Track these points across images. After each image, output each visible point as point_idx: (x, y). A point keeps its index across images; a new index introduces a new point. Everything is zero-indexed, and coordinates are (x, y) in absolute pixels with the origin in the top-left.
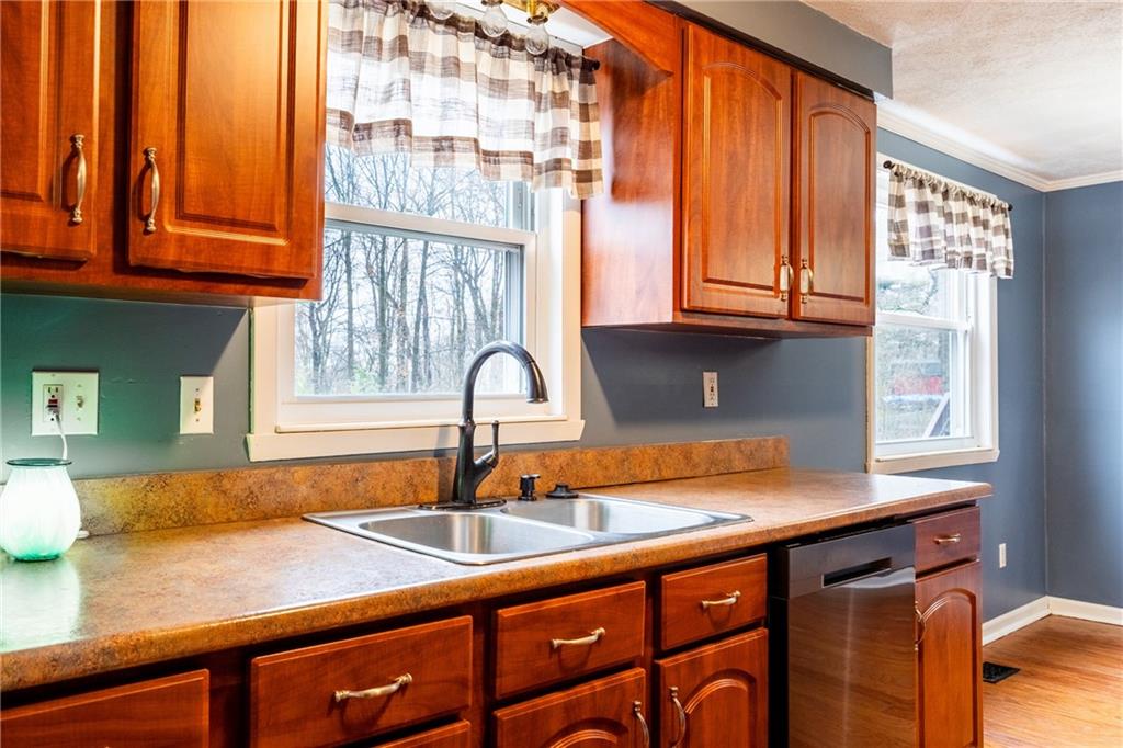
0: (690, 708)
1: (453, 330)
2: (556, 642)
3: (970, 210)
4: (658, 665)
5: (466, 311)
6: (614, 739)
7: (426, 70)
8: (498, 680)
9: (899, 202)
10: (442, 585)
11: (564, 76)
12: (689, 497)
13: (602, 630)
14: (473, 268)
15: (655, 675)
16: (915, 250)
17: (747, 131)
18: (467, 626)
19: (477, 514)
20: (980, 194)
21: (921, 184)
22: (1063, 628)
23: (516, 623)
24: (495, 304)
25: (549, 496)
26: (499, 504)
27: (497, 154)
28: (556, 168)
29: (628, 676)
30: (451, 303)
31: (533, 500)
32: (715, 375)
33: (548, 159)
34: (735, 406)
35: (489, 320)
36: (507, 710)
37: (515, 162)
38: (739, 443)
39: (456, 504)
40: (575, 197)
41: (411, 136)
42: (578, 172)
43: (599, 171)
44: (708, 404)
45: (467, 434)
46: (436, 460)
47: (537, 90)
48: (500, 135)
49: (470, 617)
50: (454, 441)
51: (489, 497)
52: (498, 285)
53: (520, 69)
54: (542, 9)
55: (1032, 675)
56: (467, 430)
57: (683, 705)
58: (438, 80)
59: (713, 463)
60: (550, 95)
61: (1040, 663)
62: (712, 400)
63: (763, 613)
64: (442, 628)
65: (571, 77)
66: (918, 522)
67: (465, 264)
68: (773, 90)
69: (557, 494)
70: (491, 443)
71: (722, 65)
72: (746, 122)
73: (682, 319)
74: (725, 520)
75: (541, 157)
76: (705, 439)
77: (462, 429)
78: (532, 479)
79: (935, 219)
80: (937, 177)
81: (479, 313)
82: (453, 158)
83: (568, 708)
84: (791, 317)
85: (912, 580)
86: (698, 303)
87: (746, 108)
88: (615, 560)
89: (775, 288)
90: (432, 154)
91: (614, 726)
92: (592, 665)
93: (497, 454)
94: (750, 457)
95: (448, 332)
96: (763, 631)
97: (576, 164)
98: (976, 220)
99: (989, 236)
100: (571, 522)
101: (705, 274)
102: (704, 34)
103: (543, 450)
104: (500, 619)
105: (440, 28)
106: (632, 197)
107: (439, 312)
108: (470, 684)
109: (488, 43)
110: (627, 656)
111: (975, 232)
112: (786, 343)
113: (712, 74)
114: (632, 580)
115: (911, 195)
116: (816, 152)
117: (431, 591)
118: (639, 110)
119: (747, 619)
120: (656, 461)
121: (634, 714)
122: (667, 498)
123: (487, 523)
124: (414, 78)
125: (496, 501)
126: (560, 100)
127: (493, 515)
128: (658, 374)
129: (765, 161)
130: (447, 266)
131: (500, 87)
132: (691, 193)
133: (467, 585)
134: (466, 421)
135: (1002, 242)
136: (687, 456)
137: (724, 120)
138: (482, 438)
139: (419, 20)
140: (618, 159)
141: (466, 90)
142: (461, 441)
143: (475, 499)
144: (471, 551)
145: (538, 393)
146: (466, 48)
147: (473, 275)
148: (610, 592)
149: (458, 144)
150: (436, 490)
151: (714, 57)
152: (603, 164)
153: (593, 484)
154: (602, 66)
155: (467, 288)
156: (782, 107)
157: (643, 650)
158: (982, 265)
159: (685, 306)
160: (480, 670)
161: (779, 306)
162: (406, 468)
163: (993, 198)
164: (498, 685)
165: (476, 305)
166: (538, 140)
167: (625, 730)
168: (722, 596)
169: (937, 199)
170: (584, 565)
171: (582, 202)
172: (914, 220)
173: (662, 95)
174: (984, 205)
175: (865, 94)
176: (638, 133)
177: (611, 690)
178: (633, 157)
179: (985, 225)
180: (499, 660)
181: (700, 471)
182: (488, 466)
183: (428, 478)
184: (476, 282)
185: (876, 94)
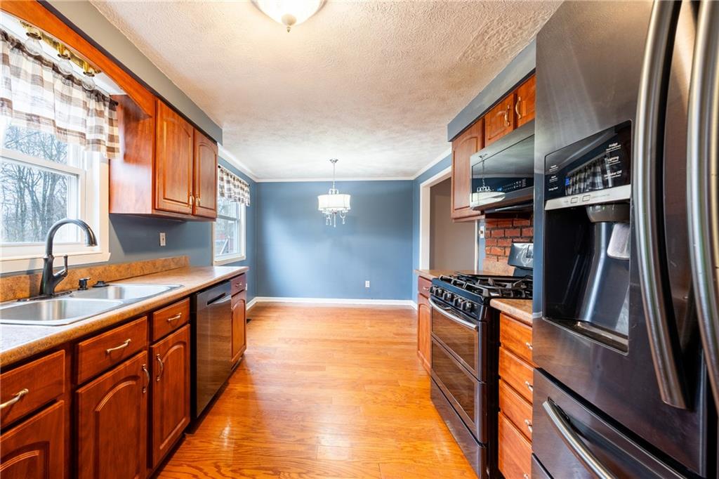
0: (164, 361)
1: (17, 210)
2: (109, 350)
3: (240, 185)
4: (152, 348)
5: (26, 201)
6: (134, 383)
7: (21, 77)
8: (79, 376)
9: (222, 179)
10: (47, 339)
11: (102, 104)
12: (158, 280)
13: (129, 340)
14: (30, 181)
15: (151, 352)
16: (226, 195)
17: (179, 146)
18: (62, 355)
19: (57, 300)
20: (242, 181)
21: (228, 175)
22: (260, 305)
23: (88, 347)
24: (44, 199)
25: (94, 287)
26: (68, 293)
27: (66, 130)
28: (97, 143)
29: (140, 355)
30: (16, 197)
31: (86, 289)
32: (164, 234)
33: (93, 138)
34: (171, 246)
35: (41, 207)
36: (84, 388)
37: (76, 136)
38: (172, 259)
39: (42, 296)
40: (106, 157)
41: (12, 109)
42: (107, 147)
43: (118, 149)
44: (162, 245)
45: (49, 262)
46: (28, 276)
47: (88, 106)
48: (68, 121)
49: (64, 351)
50: (41, 265)
51: (61, 291)
52: (46, 191)
53: (78, 94)
54: (91, 70)
55: (254, 320)
56: (49, 260)
57: (161, 360)
58: (30, 85)
59: (164, 267)
60: (94, 111)
61: (257, 316)
62: (163, 243)
63: (188, 319)
64: (47, 360)
65: (105, 105)
66: (232, 280)
67: (26, 179)
68: (187, 133)
69: (99, 285)
70: (63, 265)
71: (171, 119)
72: (179, 142)
73: (156, 213)
74: (174, 288)
75: (90, 137)
76: (160, 258)
77: (46, 260)
78: (86, 280)
79: (232, 187)
80: (232, 174)
81: (35, 203)
82: (39, 126)
83: (114, 377)
84: (193, 214)
85: (230, 298)
86: (161, 207)
87: (179, 137)
88: (135, 310)
89: (188, 204)
90: (26, 122)
91: (135, 378)
92: (124, 356)
93: (67, 271)
94: (176, 264)
95: (14, 211)
96: (189, 325)
97: (108, 144)
98: (241, 188)
99: (244, 193)
100: (106, 297)
101: (164, 195)
102: (164, 106)
103: (90, 267)
104: (80, 348)
105: (31, 59)
106: (133, 163)
107: (8, 201)
108: (64, 382)
109: (60, 76)
110: (139, 348)
111: (241, 192)
112: (188, 223)
113: (167, 121)
114: (142, 317)
115: (225, 178)
116: (201, 158)
117: (39, 343)
118: (137, 128)
119: (183, 322)
120: (142, 267)
121: (143, 370)
122: (148, 282)
123: (63, 303)
124: (13, 79)
125: (65, 292)
126: (100, 114)
127: (66, 299)
128: (141, 233)
129: (185, 158)
130: (13, 178)
131: (68, 99)
132: (159, 165)
133: (62, 335)
134: (48, 255)
135: (247, 195)
136: (154, 265)
137: (171, 140)
138: (58, 263)
139: (17, 50)
140: (127, 145)
141: (48, 95)
142: (45, 266)
143: (54, 292)
144: (53, 319)
145: (92, 241)
146: (48, 74)
147: (30, 184)
148: (133, 323)
149: (41, 120)
150: (28, 291)
151: (168, 115)
152: (120, 145)
153: (116, 279)
154: (119, 104)
155: (26, 190)
156: (190, 140)
157: (146, 344)
158: (243, 202)
159: (157, 208)
160: (69, 374)
161: (189, 210)
162: (8, 281)
163: (245, 182)
164: (79, 378)
165: (32, 199)
166: (88, 129)
167: (139, 377)
168: (175, 316)
169: (232, 180)
170: (122, 315)
171: (109, 160)
172: (226, 186)
173: (147, 124)
174: (243, 183)
175: (215, 142)
176: (137, 137)
177: (132, 364)
178: (134, 146)
179: (243, 190)
180: (79, 366)
181: (159, 270)
182: (60, 277)
183: (23, 285)
184: (32, 188)
185: (218, 143)
